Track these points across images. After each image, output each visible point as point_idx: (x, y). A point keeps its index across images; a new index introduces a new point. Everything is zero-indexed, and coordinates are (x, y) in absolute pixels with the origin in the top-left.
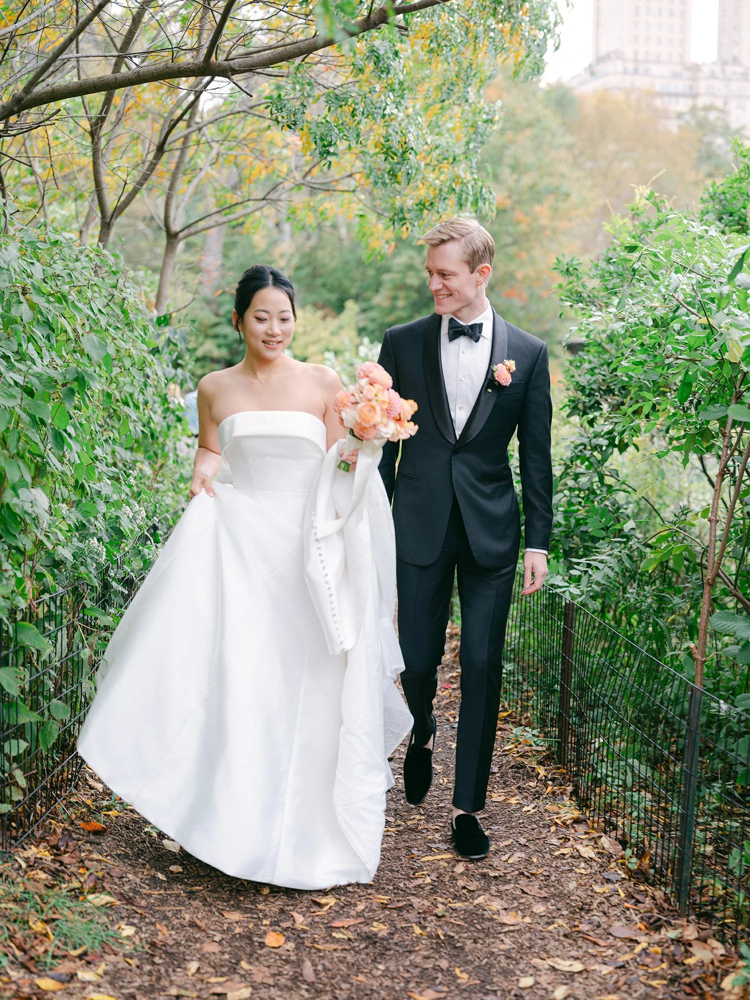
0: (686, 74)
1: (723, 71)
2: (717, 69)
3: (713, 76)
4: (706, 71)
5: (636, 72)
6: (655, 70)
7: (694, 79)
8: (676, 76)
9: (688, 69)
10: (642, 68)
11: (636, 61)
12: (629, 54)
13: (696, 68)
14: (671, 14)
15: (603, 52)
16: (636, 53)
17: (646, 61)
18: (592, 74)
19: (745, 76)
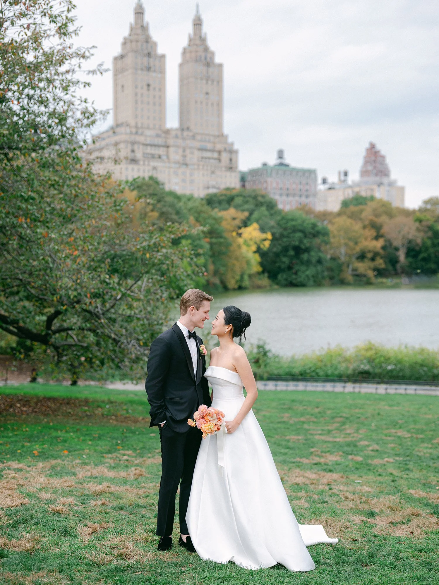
0: (163, 135)
1: (182, 134)
2: (179, 133)
3: (176, 137)
4: (173, 133)
5: (137, 133)
6: (148, 133)
7: (167, 138)
8: (158, 136)
9: (164, 132)
10: (140, 131)
11: (136, 127)
12: (132, 123)
13: (167, 132)
14: (154, 104)
15: (120, 122)
16: (136, 124)
17: (142, 128)
18: (114, 132)
19: (193, 137)
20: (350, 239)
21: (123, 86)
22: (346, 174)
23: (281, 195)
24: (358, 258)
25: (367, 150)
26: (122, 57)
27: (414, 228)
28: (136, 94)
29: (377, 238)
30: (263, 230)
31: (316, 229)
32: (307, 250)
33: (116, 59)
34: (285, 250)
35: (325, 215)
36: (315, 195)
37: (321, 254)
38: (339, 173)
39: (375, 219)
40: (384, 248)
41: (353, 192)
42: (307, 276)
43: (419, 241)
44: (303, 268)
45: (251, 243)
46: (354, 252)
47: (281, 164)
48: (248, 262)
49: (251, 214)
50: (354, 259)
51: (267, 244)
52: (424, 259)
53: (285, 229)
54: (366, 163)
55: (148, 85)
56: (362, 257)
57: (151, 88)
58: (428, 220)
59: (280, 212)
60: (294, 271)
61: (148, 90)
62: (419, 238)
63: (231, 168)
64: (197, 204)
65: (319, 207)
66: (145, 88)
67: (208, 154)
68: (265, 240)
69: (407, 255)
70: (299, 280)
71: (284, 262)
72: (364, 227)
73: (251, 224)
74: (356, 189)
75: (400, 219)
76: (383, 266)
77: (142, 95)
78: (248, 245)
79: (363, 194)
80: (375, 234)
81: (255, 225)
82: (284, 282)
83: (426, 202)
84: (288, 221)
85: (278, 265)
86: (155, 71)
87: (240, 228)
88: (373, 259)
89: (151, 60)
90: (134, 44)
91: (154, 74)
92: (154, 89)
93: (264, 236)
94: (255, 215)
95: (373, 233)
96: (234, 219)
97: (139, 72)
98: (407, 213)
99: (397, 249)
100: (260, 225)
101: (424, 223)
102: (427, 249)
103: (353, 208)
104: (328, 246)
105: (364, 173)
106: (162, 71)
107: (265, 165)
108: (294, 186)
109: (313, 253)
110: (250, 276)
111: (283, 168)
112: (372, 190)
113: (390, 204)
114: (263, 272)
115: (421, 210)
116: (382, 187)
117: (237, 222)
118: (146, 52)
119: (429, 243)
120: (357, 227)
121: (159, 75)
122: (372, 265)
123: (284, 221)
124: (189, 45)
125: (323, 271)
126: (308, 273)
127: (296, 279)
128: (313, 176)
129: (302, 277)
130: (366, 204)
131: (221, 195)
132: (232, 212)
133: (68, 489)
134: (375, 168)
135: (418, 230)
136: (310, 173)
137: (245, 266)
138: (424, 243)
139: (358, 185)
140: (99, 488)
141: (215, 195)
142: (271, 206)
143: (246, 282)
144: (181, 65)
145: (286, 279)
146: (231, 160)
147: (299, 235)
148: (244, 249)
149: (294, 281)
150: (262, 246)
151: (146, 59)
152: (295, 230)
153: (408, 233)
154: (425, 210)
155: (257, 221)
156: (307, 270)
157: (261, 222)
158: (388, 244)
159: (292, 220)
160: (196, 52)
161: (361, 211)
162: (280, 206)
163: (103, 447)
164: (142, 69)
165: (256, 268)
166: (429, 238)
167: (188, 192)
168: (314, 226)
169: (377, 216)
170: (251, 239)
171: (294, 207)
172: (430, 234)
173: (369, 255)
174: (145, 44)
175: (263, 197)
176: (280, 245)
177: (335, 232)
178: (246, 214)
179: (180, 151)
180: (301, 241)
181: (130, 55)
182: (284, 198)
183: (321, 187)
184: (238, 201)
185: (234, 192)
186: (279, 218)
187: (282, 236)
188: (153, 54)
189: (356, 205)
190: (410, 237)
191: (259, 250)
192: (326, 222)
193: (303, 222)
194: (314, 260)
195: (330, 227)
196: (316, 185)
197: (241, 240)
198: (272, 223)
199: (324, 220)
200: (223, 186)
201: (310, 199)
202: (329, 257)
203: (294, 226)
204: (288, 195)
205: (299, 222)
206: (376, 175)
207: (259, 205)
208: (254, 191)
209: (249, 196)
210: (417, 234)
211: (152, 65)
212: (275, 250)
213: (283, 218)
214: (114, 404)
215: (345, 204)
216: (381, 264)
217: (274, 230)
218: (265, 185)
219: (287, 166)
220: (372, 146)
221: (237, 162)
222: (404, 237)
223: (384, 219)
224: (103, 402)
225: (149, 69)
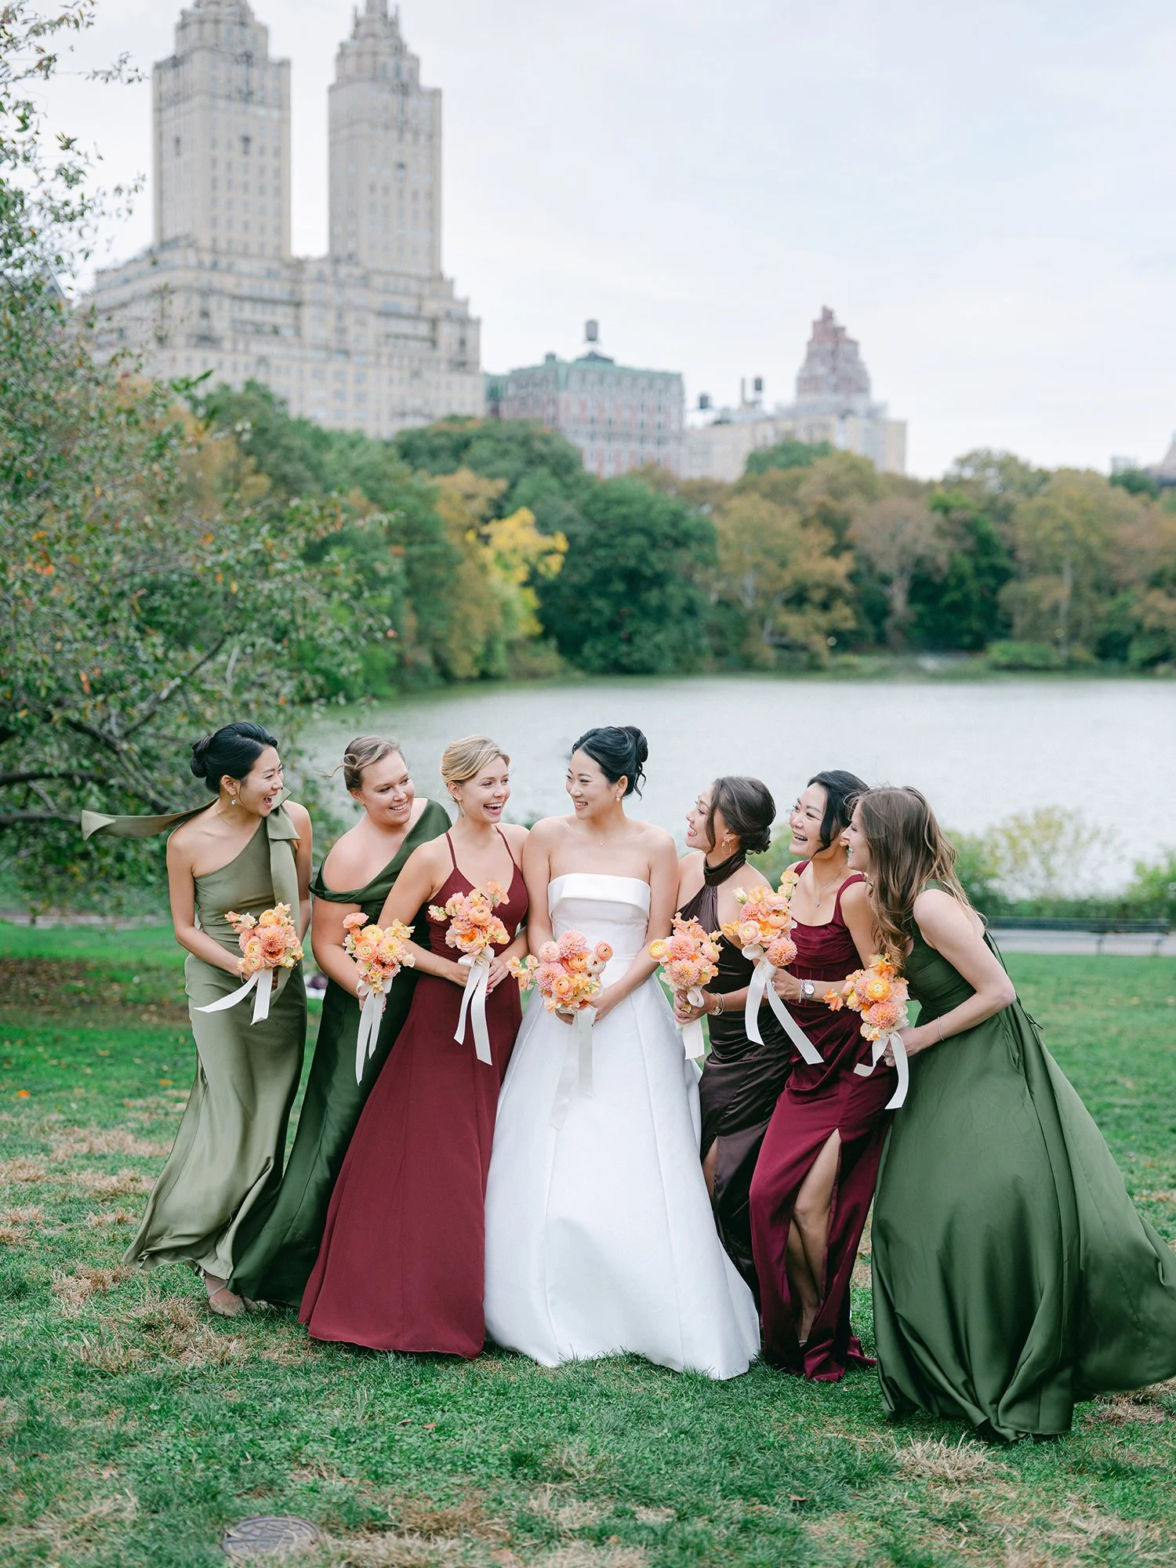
0: (286, 273)
1: (335, 273)
2: (328, 269)
3: (320, 278)
4: (312, 271)
5: (215, 266)
6: (244, 266)
7: (296, 281)
8: (270, 275)
9: (288, 266)
10: (223, 262)
11: (214, 250)
12: (205, 241)
13: (299, 265)
14: (262, 190)
15: (170, 234)
16: (214, 240)
17: (228, 252)
18: (154, 263)
19: (365, 281)
20: (768, 553)
21: (178, 141)
22: (758, 385)
23: (593, 436)
24: (787, 602)
25: (815, 324)
26: (176, 62)
27: (929, 528)
28: (214, 163)
29: (835, 552)
30: (543, 526)
31: (683, 525)
32: (659, 580)
33: (158, 66)
34: (603, 578)
35: (702, 491)
36: (681, 436)
37: (691, 592)
38: (743, 382)
39: (832, 503)
40: (852, 577)
41: (777, 432)
42: (658, 647)
43: (942, 560)
44: (647, 626)
45: (515, 560)
46: (779, 586)
47: (593, 357)
48: (506, 609)
49: (513, 485)
50: (777, 605)
51: (555, 563)
52: (954, 607)
53: (602, 525)
54: (811, 356)
55: (246, 140)
56: (798, 599)
57: (254, 147)
58: (965, 507)
59: (587, 482)
60: (622, 634)
61: (246, 152)
62: (943, 553)
63: (463, 363)
64: (376, 455)
65: (689, 470)
66: (238, 146)
67: (404, 327)
68: (550, 552)
69: (913, 596)
70: (636, 656)
71: (599, 612)
72: (805, 524)
73: (513, 513)
74: (787, 425)
75: (895, 504)
76: (851, 624)
77: (229, 165)
78: (507, 567)
79: (802, 437)
80: (831, 541)
81: (525, 515)
82: (597, 662)
83: (962, 462)
84: (610, 503)
85: (583, 617)
86: (262, 103)
87: (486, 521)
88: (825, 606)
89: (255, 73)
90: (209, 28)
91: (261, 112)
92: (262, 151)
93: (547, 542)
94: (524, 488)
95: (827, 538)
96: (469, 497)
97: (222, 104)
98: (912, 488)
99: (886, 581)
100: (536, 514)
101: (955, 515)
102: (961, 580)
103: (775, 474)
104: (712, 571)
105: (807, 382)
106: (282, 103)
107: (551, 357)
108: (626, 414)
109: (671, 589)
110: (511, 646)
111: (598, 365)
112: (825, 427)
113: (871, 464)
114: (545, 636)
115: (948, 483)
116: (850, 420)
117: (478, 506)
118: (239, 50)
119: (966, 565)
120: (787, 522)
121: (275, 114)
122: (823, 620)
123: (600, 505)
124: (354, 37)
125: (698, 636)
126: (659, 638)
127: (629, 654)
128: (674, 389)
129: (643, 650)
130: (809, 464)
131: (439, 434)
132: (464, 478)
133: (26, 1186)
134: (834, 369)
135: (941, 533)
136: (667, 383)
137: (498, 620)
138: (954, 566)
139: (791, 413)
140: (111, 1182)
141: (421, 434)
142: (564, 465)
143: (501, 662)
144: (332, 89)
145: (603, 655)
146: (462, 343)
147: (637, 540)
148: (496, 576)
149: (625, 661)
150: (542, 569)
151: (239, 71)
152: (627, 530)
153: (916, 540)
154: (960, 482)
155: (529, 504)
156: (658, 631)
157: (538, 506)
158: (863, 568)
159: (620, 502)
160: (375, 54)
161: (797, 482)
162: (590, 466)
163: (123, 1082)
164: (229, 97)
165: (526, 625)
166: (968, 553)
167: (350, 425)
168: (676, 518)
169: (836, 494)
170: (514, 551)
171: (625, 469)
172: (969, 542)
173: (818, 595)
174: (237, 29)
175: (546, 440)
176: (589, 566)
177: (731, 535)
178: (502, 484)
179: (331, 317)
180: (642, 558)
181: (197, 57)
182: (600, 444)
183: (696, 419)
184: (480, 450)
185: (472, 427)
186: (585, 496)
187: (594, 543)
188: (257, 55)
189: (786, 466)
190: (920, 549)
191: (533, 580)
192: (706, 509)
193: (649, 507)
194: (676, 605)
195: (718, 523)
196: (681, 413)
197: (488, 554)
198: (569, 509)
199: (702, 504)
200: (441, 411)
201: (670, 448)
202: (713, 598)
203: (625, 517)
204: (610, 437)
205: (638, 507)
206: (836, 389)
207: (535, 460)
208: (523, 424)
209: (510, 439)
210: (935, 542)
211: (254, 85)
212: (575, 578)
213: (595, 497)
214: (154, 974)
215: (757, 462)
216: (846, 619)
217: (574, 528)
218: (551, 410)
219: (608, 361)
220: (828, 315)
221: (477, 349)
222: (903, 551)
223: (854, 502)
224: (124, 967)
225: (247, 96)
